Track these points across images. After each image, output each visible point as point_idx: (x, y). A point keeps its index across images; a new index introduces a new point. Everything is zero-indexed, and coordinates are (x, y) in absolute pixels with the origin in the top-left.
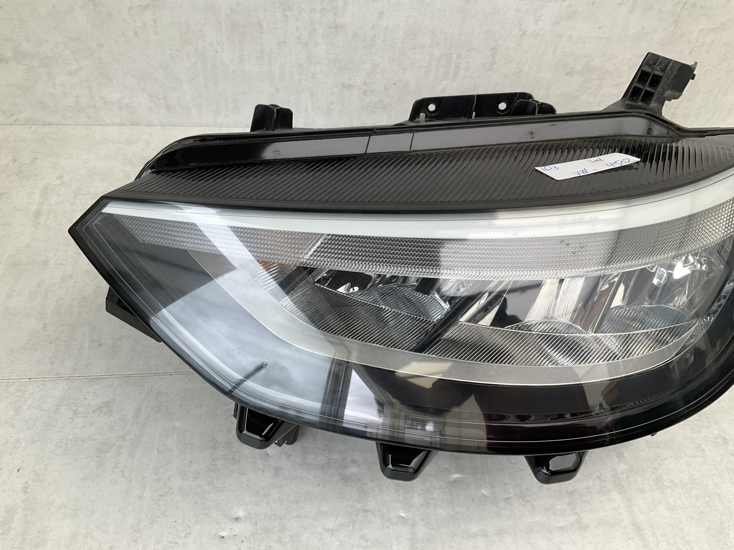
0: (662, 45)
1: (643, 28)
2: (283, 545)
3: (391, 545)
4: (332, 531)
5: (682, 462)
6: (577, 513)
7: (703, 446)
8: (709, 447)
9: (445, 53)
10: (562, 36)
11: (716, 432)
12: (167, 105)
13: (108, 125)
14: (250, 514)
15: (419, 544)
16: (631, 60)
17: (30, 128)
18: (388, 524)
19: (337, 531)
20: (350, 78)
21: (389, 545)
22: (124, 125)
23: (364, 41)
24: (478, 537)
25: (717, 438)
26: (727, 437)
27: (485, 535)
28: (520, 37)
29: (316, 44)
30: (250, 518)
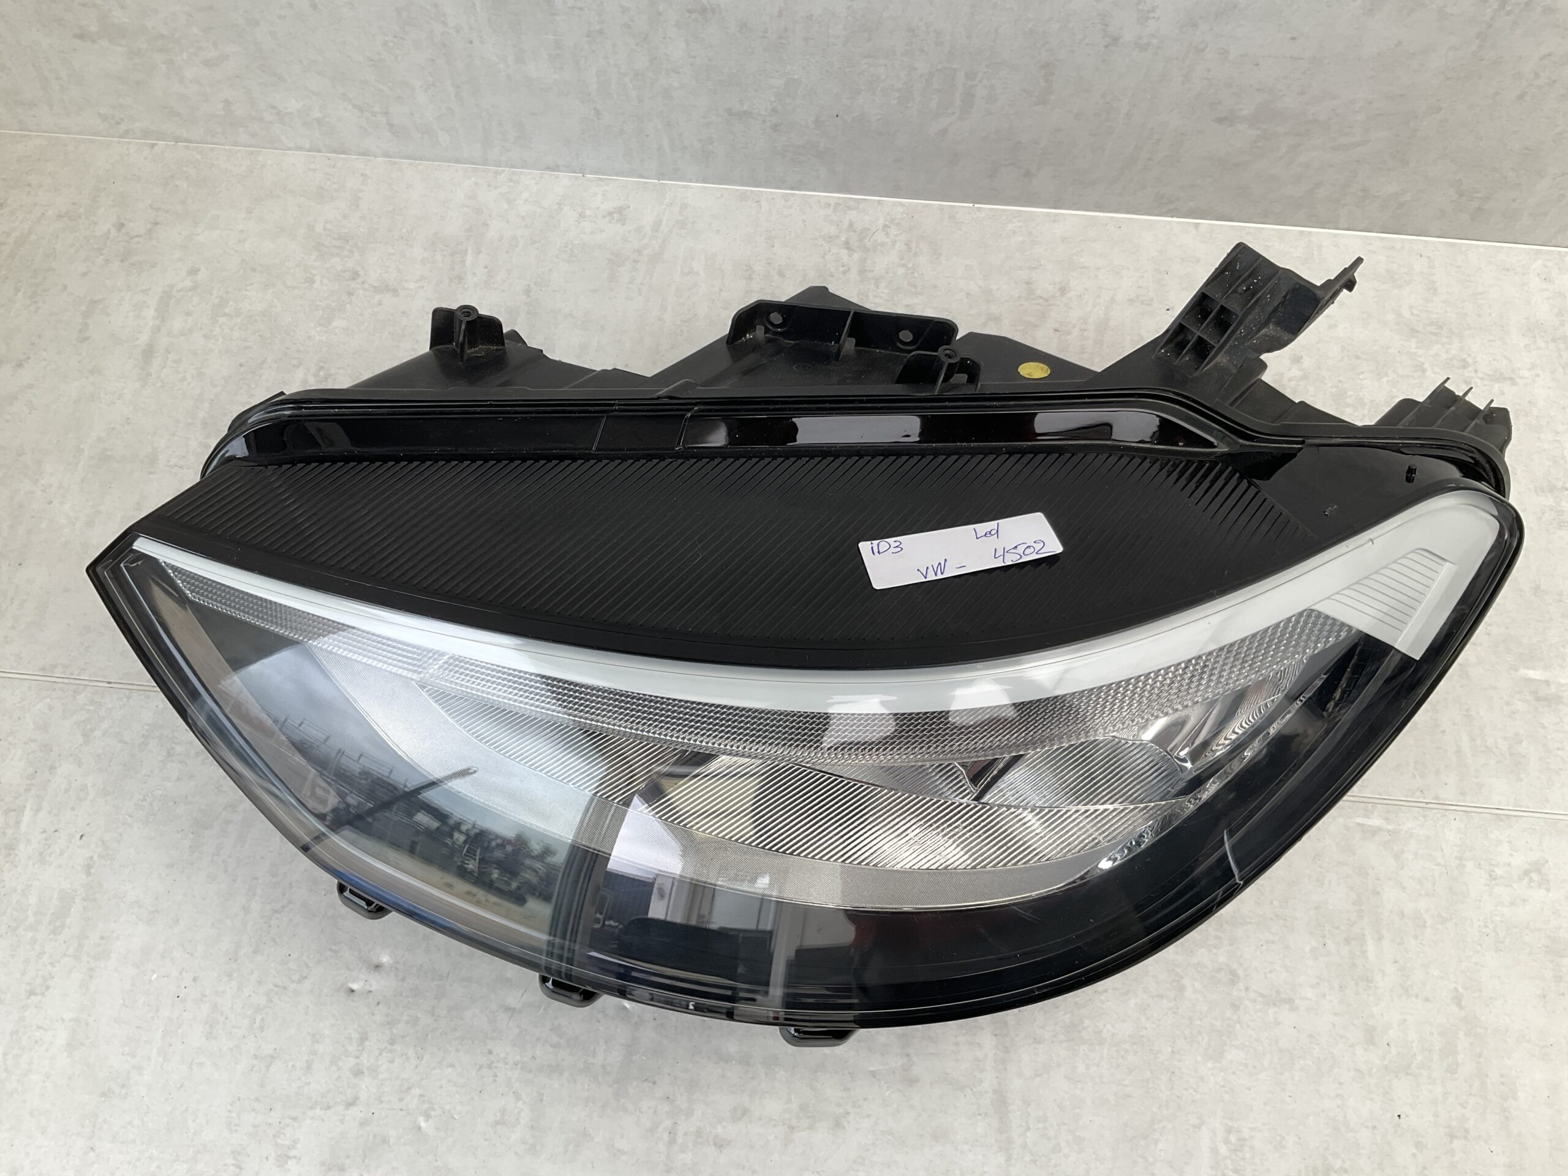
0: (1448, 79)
1: (1399, 44)
2: (435, 1020)
3: (594, 1049)
4: (510, 1010)
5: (1132, 1002)
6: (908, 1055)
7: (1186, 981)
8: (1196, 984)
9: (939, 67)
10: (1203, 50)
11: (1222, 959)
12: (391, 126)
13: (290, 149)
14: (397, 962)
15: (638, 1055)
17: (153, 146)
18: (600, 1016)
19: (520, 1012)
20: (741, 102)
21: (592, 1048)
22: (319, 151)
23: (764, 37)
24: (734, 1062)
25: (1219, 970)
26: (1241, 973)
27: (745, 1061)
28: (1106, 47)
29: (665, 38)
30: (397, 968)
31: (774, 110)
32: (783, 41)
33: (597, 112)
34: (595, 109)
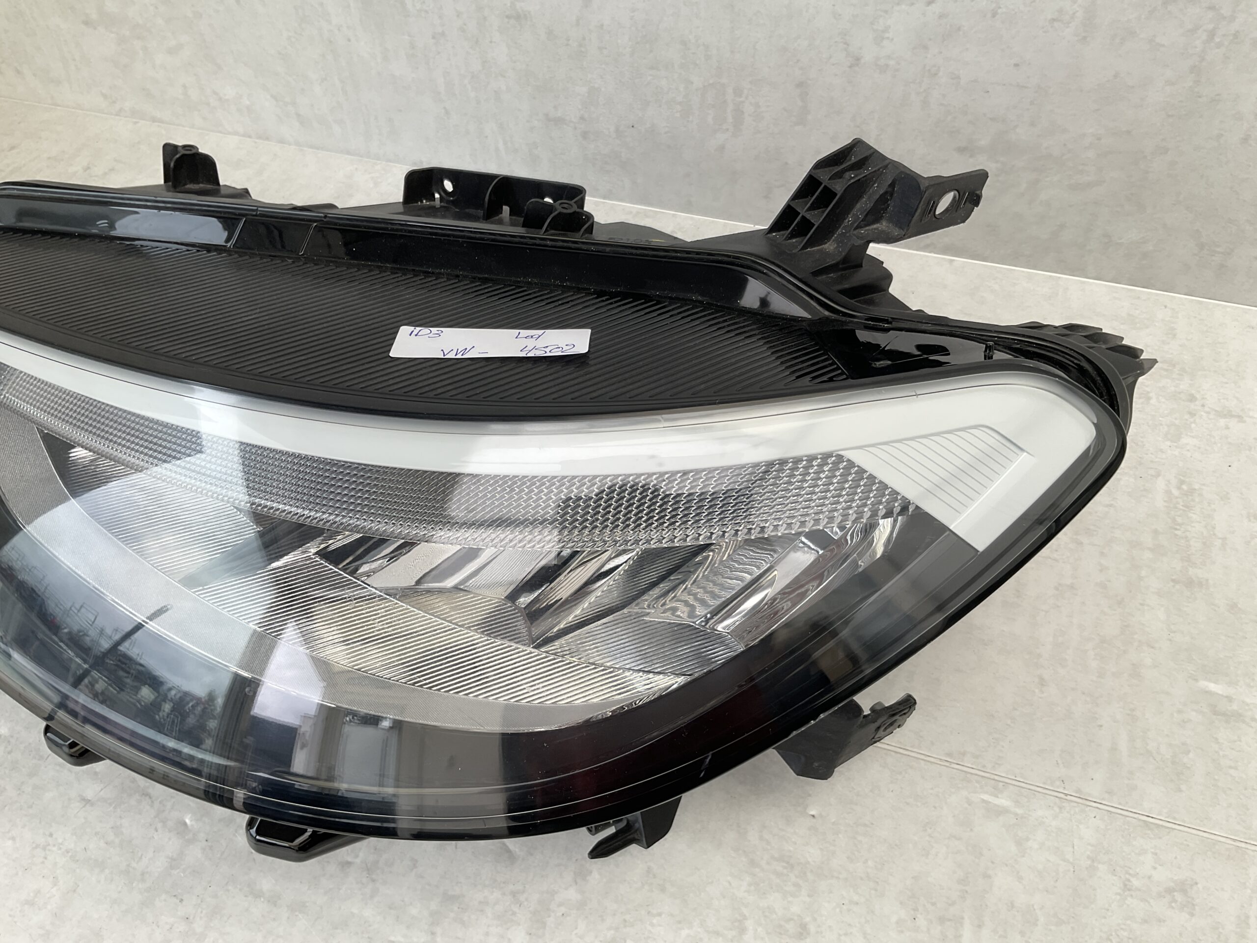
0: (1169, 116)
1: (1116, 76)
2: (19, 794)
3: (142, 856)
4: (86, 802)
5: (685, 932)
6: (433, 933)
7: (749, 924)
8: (760, 929)
10: (936, 74)
11: (795, 909)
12: (298, 115)
14: (12, 737)
15: (178, 871)
16: (1099, 139)
17: (136, 123)
18: (159, 825)
19: (92, 805)
20: (555, 107)
21: (140, 854)
23: (567, 45)
24: (262, 899)
25: (789, 920)
26: (812, 928)
27: (274, 900)
30: (9, 742)
31: (582, 118)
32: (583, 49)
33: (447, 112)
34: (445, 108)
